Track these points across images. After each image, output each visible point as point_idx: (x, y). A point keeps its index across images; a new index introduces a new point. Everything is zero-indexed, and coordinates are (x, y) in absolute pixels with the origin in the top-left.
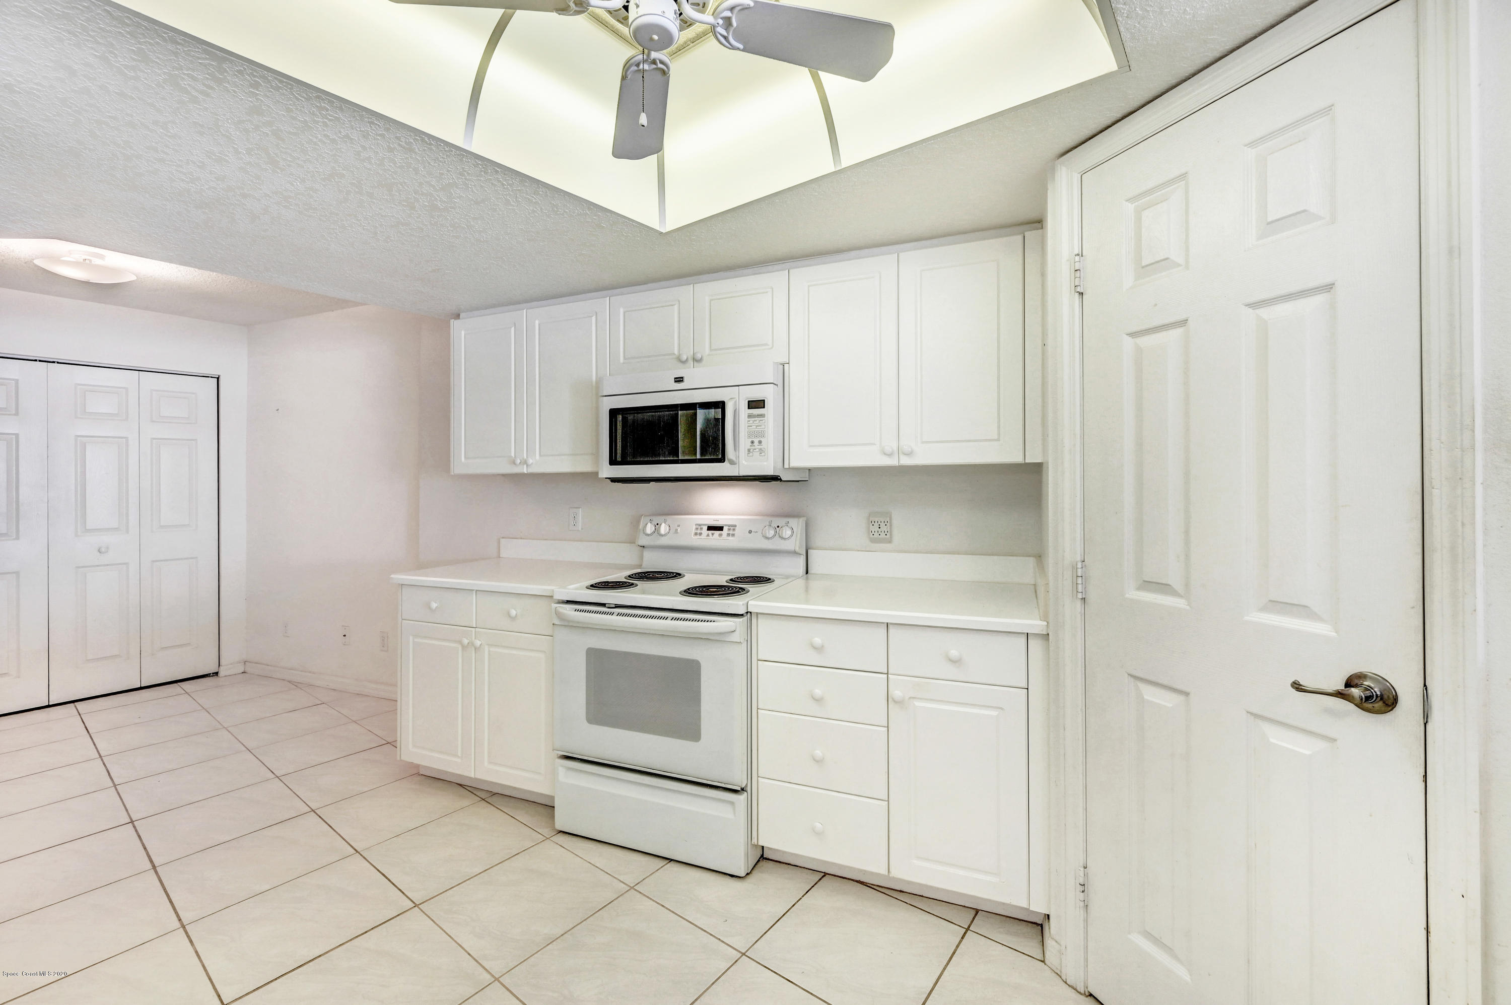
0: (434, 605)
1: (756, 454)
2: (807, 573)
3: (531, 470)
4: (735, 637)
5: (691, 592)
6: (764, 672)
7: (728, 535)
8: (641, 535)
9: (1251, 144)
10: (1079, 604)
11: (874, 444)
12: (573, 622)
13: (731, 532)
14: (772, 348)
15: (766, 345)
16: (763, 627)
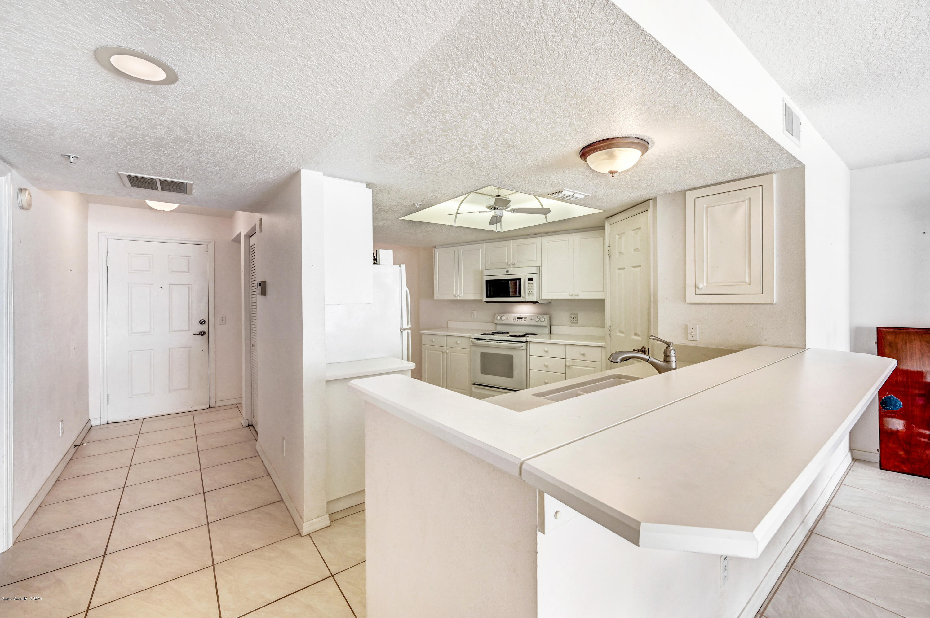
0: (434, 340)
1: (531, 295)
2: (550, 333)
3: (461, 298)
4: (523, 348)
5: (510, 336)
6: (532, 359)
7: (524, 320)
8: (496, 320)
9: (633, 230)
10: (610, 337)
11: (567, 292)
12: (477, 344)
13: (525, 319)
14: (536, 261)
15: (534, 260)
16: (531, 346)
